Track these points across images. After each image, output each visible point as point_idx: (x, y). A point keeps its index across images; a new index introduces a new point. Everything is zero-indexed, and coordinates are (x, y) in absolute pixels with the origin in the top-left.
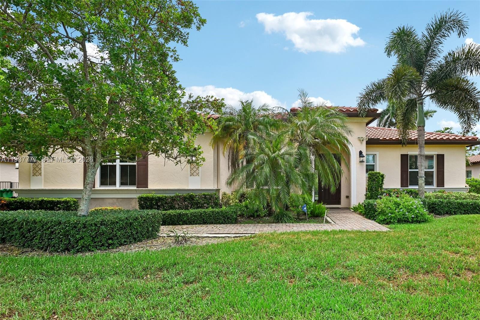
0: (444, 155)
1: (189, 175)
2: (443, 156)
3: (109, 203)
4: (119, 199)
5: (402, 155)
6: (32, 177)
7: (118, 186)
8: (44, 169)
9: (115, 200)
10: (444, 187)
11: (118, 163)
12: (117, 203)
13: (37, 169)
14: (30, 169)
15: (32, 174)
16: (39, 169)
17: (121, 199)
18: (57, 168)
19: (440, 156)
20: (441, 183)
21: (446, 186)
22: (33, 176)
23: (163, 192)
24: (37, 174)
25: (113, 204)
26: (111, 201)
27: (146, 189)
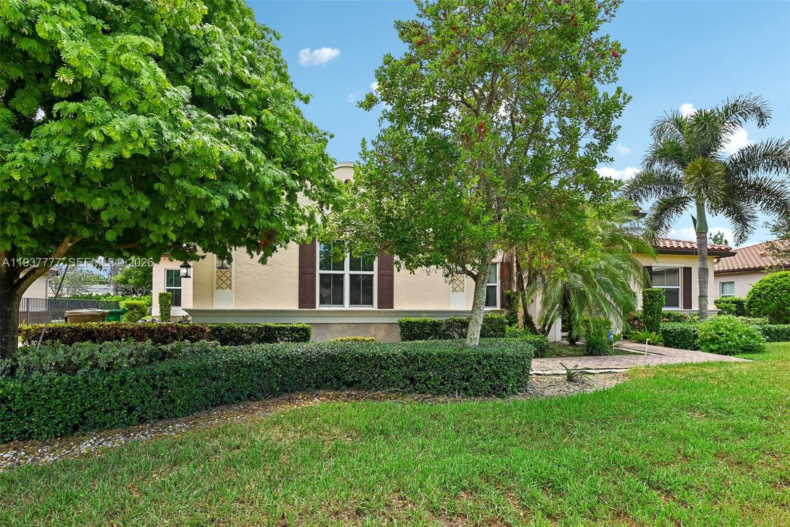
1: (451, 291)
2: (691, 269)
3: (337, 331)
4: (352, 326)
6: (216, 291)
7: (347, 306)
8: (236, 278)
9: (346, 327)
10: (692, 309)
11: (347, 272)
12: (349, 332)
13: (224, 279)
14: (212, 278)
15: (215, 286)
16: (226, 278)
17: (355, 325)
18: (257, 277)
19: (688, 269)
20: (688, 304)
22: (217, 288)
23: (416, 314)
24: (224, 286)
25: (343, 332)
26: (339, 328)
27: (392, 310)
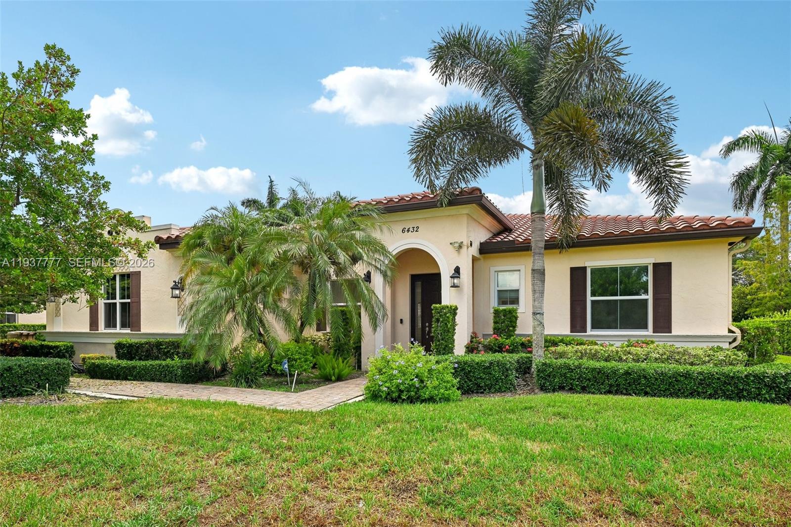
0: (671, 263)
1: (177, 315)
2: (668, 266)
5: (572, 269)
6: (55, 318)
7: (118, 329)
8: (63, 309)
10: (671, 333)
11: (118, 301)
13: (58, 309)
14: (53, 309)
18: (72, 307)
19: (662, 267)
20: (664, 324)
21: (676, 330)
22: (56, 316)
23: (152, 337)
24: (58, 314)
27: (139, 332)
